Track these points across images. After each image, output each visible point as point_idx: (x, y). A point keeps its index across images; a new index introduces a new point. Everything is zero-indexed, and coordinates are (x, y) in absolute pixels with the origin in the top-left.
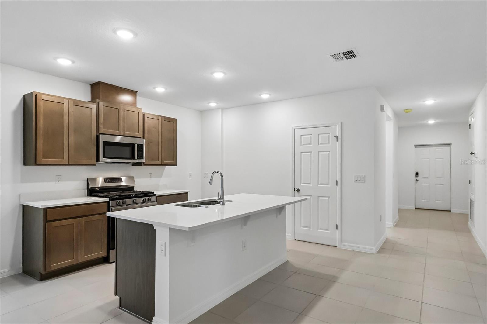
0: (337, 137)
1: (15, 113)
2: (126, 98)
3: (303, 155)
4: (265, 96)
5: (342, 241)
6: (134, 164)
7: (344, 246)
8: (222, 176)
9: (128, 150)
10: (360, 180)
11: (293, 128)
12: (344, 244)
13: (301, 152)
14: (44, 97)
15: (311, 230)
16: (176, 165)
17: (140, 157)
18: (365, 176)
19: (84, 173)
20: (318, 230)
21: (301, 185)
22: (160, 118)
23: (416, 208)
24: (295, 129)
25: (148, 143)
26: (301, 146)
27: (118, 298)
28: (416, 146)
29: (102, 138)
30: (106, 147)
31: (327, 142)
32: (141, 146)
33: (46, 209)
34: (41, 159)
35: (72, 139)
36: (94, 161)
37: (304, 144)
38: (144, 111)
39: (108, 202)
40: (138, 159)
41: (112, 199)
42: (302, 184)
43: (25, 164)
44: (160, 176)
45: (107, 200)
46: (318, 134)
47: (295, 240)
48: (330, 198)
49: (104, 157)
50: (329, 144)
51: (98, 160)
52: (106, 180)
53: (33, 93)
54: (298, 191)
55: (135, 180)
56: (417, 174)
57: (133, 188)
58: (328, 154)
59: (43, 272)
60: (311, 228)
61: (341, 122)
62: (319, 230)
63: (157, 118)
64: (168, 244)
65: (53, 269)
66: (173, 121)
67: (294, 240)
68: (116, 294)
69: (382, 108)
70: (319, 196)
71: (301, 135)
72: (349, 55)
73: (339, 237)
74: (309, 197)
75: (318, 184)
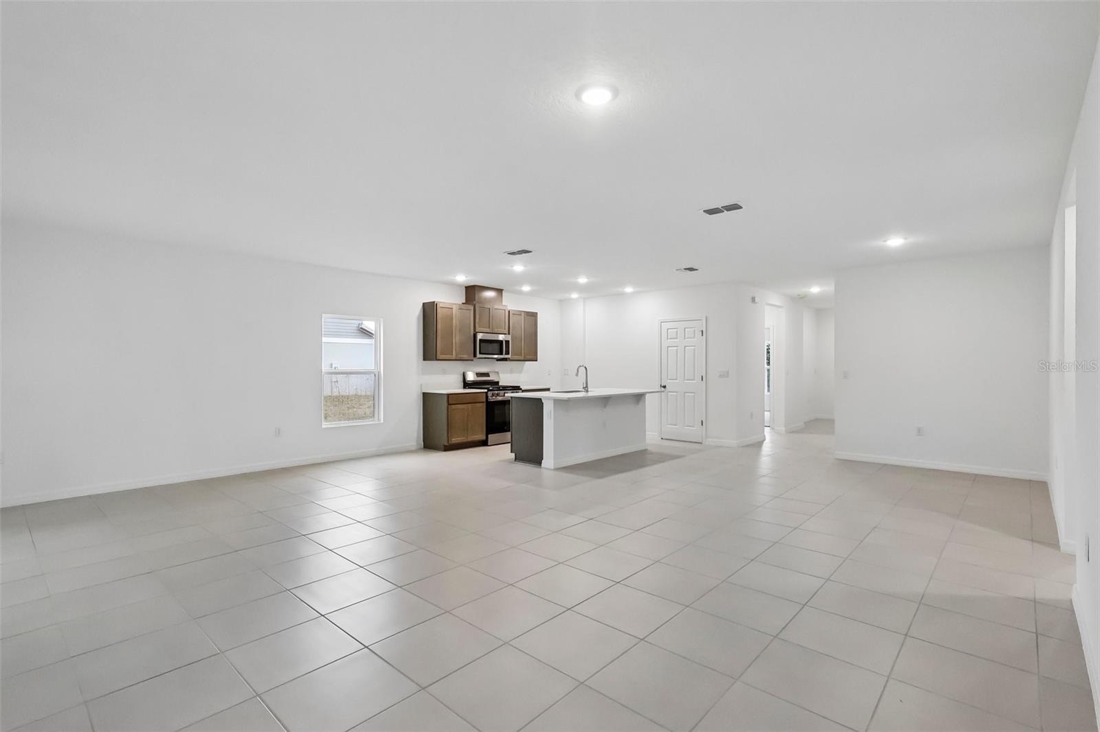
0: (702, 331)
1: (419, 318)
2: (490, 294)
3: (671, 349)
4: (629, 290)
5: (706, 437)
6: (498, 360)
7: (708, 442)
8: (586, 369)
9: (496, 346)
10: (725, 375)
11: (660, 322)
12: (709, 440)
13: (668, 347)
14: (441, 305)
16: (537, 360)
17: (507, 353)
18: (728, 371)
19: (459, 367)
20: (684, 427)
22: (523, 314)
24: (662, 323)
25: (512, 339)
26: (668, 339)
27: (514, 454)
29: (480, 336)
30: (482, 344)
31: (693, 336)
32: (507, 342)
33: (448, 395)
34: (439, 356)
35: (458, 338)
36: (472, 357)
37: (671, 339)
38: (509, 308)
39: (486, 393)
40: (506, 354)
41: (489, 390)
42: (669, 380)
43: (424, 360)
44: (520, 372)
45: (486, 391)
46: (684, 328)
47: (662, 438)
48: (696, 394)
49: (480, 353)
50: (695, 338)
51: (475, 355)
52: (478, 375)
53: (434, 302)
54: (665, 387)
55: (500, 375)
57: (498, 383)
58: (694, 350)
59: (446, 444)
60: (677, 426)
61: (706, 316)
63: (519, 313)
64: (552, 411)
65: (453, 442)
66: (534, 315)
68: (512, 452)
69: (753, 300)
70: (685, 393)
71: (668, 329)
72: (691, 269)
73: (704, 434)
74: (675, 394)
75: (684, 380)
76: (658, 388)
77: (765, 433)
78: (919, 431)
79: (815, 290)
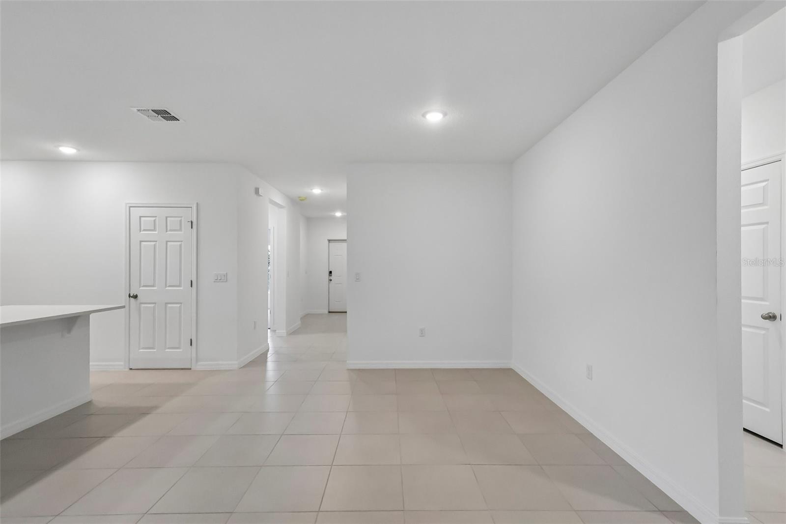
0: (192, 222)
3: (145, 245)
4: (68, 150)
5: (197, 360)
7: (200, 366)
10: (222, 279)
11: (128, 205)
12: (201, 363)
13: (141, 242)
15: (155, 352)
18: (227, 274)
20: (165, 349)
21: (141, 288)
23: (329, 312)
24: (130, 207)
26: (140, 231)
28: (329, 241)
31: (178, 228)
37: (144, 230)
42: (143, 287)
46: (166, 218)
47: (131, 369)
48: (182, 304)
50: (182, 231)
54: (136, 297)
56: (331, 272)
58: (180, 246)
60: (154, 349)
61: (197, 203)
62: (167, 350)
67: (127, 370)
69: (257, 191)
70: (167, 303)
71: (140, 217)
72: (165, 115)
73: (194, 355)
74: (152, 305)
75: (166, 286)
76: (123, 300)
77: (269, 342)
78: (422, 333)
79: (317, 191)
